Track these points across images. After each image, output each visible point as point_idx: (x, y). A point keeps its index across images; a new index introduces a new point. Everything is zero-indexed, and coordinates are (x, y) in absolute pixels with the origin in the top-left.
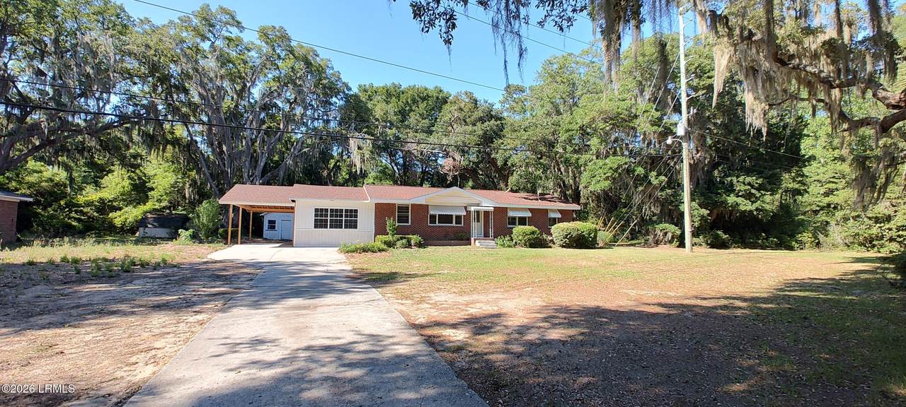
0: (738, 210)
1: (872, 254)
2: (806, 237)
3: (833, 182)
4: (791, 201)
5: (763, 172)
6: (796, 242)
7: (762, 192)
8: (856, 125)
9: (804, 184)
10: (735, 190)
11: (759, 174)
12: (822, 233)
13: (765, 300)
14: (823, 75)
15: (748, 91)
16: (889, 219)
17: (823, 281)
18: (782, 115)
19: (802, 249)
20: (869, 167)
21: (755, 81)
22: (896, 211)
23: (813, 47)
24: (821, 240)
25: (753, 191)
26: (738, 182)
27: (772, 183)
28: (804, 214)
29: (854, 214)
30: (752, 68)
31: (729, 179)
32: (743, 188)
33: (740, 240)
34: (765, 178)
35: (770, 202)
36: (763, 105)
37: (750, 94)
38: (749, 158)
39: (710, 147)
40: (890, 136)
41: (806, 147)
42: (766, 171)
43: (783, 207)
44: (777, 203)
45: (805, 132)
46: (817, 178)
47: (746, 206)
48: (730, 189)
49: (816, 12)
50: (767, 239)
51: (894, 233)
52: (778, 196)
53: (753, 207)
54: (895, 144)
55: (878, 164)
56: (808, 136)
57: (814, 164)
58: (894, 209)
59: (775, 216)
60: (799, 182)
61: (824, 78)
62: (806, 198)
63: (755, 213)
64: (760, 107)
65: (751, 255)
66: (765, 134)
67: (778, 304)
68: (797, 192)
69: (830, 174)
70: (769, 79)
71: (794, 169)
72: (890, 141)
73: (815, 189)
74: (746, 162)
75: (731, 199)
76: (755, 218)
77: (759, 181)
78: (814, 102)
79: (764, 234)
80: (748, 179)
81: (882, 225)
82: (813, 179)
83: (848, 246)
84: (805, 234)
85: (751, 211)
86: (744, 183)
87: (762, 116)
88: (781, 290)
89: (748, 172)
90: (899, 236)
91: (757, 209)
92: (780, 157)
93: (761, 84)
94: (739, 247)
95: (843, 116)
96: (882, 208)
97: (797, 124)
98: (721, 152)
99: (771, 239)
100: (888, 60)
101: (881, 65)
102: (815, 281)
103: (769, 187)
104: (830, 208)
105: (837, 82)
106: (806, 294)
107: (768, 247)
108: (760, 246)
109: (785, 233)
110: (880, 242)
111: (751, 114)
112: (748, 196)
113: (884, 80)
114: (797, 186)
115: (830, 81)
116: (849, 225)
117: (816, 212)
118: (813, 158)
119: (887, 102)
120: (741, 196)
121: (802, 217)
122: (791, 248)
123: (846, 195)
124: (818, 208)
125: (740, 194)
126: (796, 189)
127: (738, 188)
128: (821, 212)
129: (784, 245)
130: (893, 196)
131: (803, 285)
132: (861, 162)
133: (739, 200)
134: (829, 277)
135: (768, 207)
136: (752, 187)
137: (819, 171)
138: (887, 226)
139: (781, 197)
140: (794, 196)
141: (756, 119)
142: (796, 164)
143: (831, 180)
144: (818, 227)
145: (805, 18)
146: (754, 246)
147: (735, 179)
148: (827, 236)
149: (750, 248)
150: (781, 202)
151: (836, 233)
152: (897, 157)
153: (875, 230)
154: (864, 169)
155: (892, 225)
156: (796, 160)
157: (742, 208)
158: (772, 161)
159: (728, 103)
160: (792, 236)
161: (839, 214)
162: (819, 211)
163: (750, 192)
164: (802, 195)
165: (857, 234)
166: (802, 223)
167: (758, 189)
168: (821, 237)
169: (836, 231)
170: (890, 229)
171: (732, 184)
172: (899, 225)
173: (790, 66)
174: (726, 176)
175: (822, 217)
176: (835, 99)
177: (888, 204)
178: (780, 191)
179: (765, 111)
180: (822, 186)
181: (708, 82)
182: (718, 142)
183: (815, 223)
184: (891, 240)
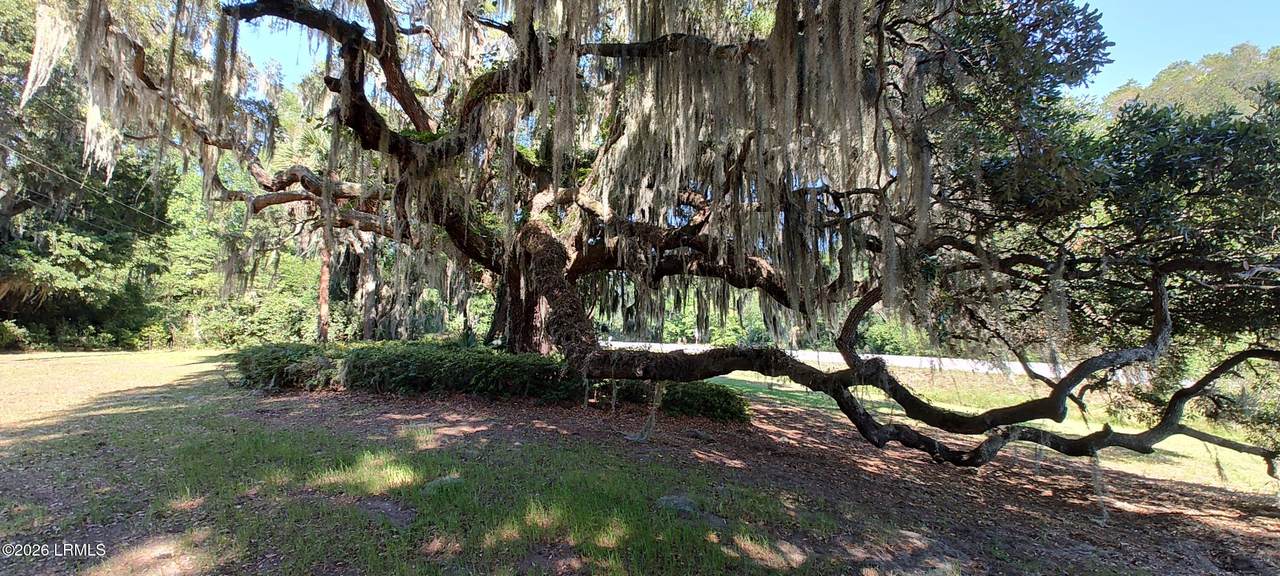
0: (52, 287)
1: (231, 350)
2: (154, 331)
3: (203, 262)
4: (145, 280)
5: (106, 233)
6: (141, 339)
7: (98, 262)
8: (230, 196)
9: (166, 259)
10: (51, 254)
11: (101, 234)
12: (177, 326)
13: (50, 429)
14: (198, 122)
15: (94, 102)
16: (253, 310)
17: (155, 390)
18: (148, 157)
19: (147, 348)
20: (238, 249)
21: (107, 90)
22: (260, 302)
23: (195, 82)
24: (175, 335)
25: (83, 259)
26: (59, 240)
27: (117, 251)
28: (160, 299)
29: (218, 303)
30: (105, 69)
31: (44, 233)
32: (66, 251)
33: (47, 337)
34: (109, 243)
35: (111, 279)
36: (116, 132)
37: (97, 108)
38: (86, 206)
39: (14, 173)
40: (262, 217)
41: (175, 209)
42: (111, 232)
43: (131, 288)
44: (123, 282)
45: (177, 189)
46: (184, 253)
47: (66, 281)
48: (43, 251)
49: (206, 41)
50: (95, 335)
51: (255, 327)
52: (124, 272)
53: (81, 284)
54: (267, 228)
55: (248, 248)
56: (182, 195)
57: (183, 235)
58: (259, 299)
59: (115, 299)
60: (161, 255)
61: (199, 127)
62: (166, 278)
63: (82, 294)
64: (110, 134)
65: (62, 361)
66: (110, 176)
67: (68, 432)
68: (154, 269)
69: (201, 250)
70: (129, 98)
71: (155, 237)
72: (262, 224)
73: (179, 267)
74: (79, 211)
75: (42, 268)
76: (82, 302)
77: (99, 245)
78: (188, 154)
79: (91, 327)
80: (78, 240)
81: (245, 317)
82: (179, 254)
83: (206, 343)
84: (154, 328)
85: (75, 291)
86: (70, 246)
87: (111, 147)
88: (88, 409)
89: (81, 228)
90: (260, 330)
91: (86, 289)
92: (136, 215)
93: (116, 100)
94: (43, 348)
95: (217, 181)
96: (249, 299)
97: (167, 175)
98: (36, 185)
99: (102, 335)
100: (268, 135)
101: (261, 137)
102: (144, 391)
103: (111, 256)
104: (191, 294)
105: (214, 138)
106: (123, 410)
107: (95, 346)
108: (83, 346)
109: (127, 326)
110: (240, 337)
111: (94, 139)
112: (75, 266)
113: (262, 155)
114: (154, 260)
115: (205, 133)
116: (211, 316)
117: (177, 298)
118: (181, 225)
119: (260, 179)
120: (60, 265)
121: (157, 304)
122: (131, 348)
123: (212, 280)
124: (180, 294)
125: (59, 261)
126: (153, 265)
127: (57, 252)
128: (184, 298)
129: (120, 343)
130: (260, 285)
131: (120, 398)
132: (231, 241)
133: (56, 271)
134: (166, 383)
135: (105, 286)
136: (83, 252)
137: (188, 244)
138: (250, 319)
139: (130, 274)
140: (148, 273)
141: (102, 149)
142: (158, 230)
143: (201, 258)
144: (176, 318)
145: (192, 39)
146: (72, 346)
147: (53, 236)
148: (182, 330)
149: (62, 350)
150: (129, 280)
151: (195, 327)
152: (269, 243)
153: (237, 324)
154: (233, 250)
155: (255, 317)
156: (157, 223)
157: (59, 284)
158: (122, 218)
159: (61, 107)
160: (136, 330)
161: (201, 302)
162: (180, 297)
163: (78, 260)
164: (160, 273)
165: (218, 328)
166: (154, 312)
167: (93, 258)
168: (175, 331)
169: (195, 324)
170: (252, 322)
171: (47, 243)
172: (262, 317)
173: (160, 92)
174: (39, 228)
175: (183, 305)
176: (212, 158)
177: (254, 294)
178: (128, 265)
179: (117, 142)
180: (190, 265)
181: (23, 56)
182: (32, 167)
183: (174, 313)
184: (252, 334)
